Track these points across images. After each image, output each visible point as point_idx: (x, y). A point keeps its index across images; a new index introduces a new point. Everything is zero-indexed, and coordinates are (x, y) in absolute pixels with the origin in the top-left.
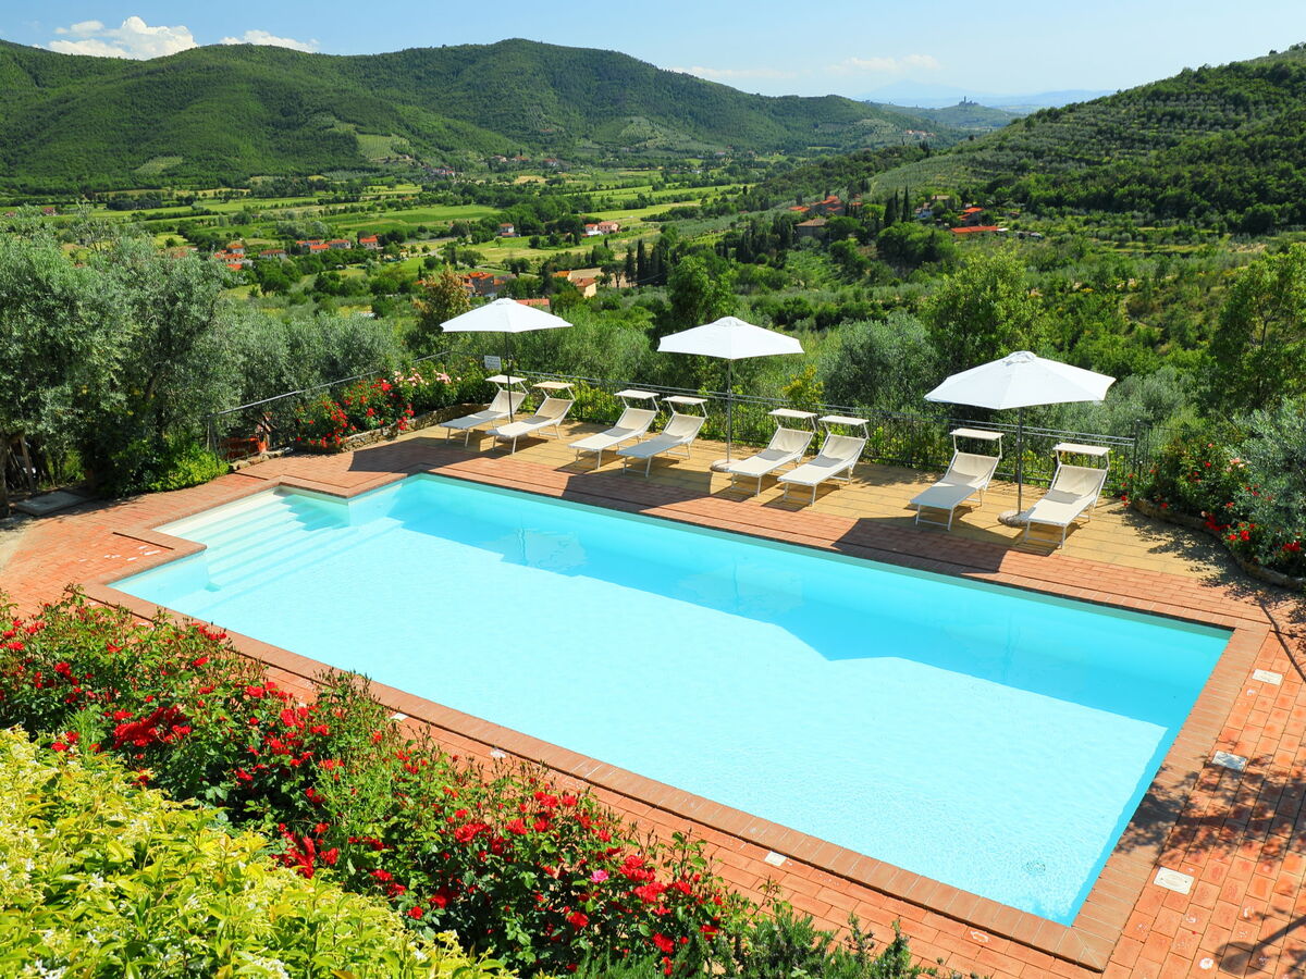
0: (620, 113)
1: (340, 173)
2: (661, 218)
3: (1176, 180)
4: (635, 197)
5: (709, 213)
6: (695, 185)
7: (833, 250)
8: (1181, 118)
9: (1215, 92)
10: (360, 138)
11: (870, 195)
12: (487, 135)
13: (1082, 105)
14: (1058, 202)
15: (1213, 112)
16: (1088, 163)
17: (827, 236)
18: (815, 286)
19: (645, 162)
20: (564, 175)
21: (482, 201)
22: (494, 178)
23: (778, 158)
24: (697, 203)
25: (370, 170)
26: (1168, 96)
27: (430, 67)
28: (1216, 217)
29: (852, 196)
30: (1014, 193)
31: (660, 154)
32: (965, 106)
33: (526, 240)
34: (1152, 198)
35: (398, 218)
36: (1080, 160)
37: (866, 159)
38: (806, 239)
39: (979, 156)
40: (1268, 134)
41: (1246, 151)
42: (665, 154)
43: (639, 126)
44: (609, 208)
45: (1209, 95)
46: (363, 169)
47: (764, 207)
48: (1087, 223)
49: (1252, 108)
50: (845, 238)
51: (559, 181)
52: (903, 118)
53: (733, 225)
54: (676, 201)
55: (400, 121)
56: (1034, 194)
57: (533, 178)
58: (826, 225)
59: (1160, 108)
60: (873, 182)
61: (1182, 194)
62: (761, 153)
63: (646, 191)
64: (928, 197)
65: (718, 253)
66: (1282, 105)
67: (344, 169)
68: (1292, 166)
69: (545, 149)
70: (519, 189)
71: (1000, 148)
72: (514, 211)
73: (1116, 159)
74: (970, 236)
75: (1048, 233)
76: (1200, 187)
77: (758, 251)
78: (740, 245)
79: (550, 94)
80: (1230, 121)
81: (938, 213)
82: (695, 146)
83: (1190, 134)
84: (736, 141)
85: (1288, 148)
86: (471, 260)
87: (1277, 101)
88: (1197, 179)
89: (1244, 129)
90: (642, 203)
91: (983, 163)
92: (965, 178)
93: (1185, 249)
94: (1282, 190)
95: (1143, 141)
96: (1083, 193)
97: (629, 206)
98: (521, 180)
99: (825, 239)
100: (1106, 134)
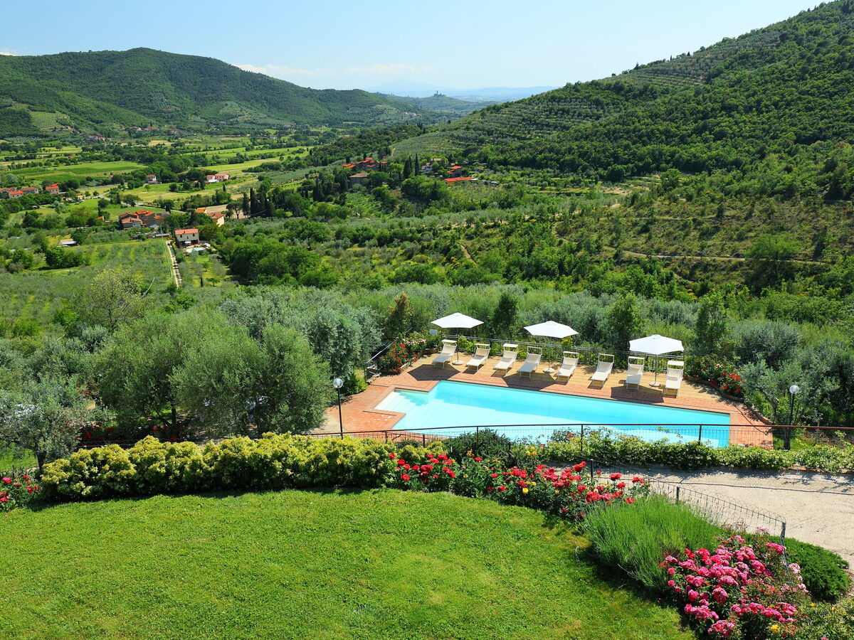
0: (218, 99)
1: (19, 138)
2: (256, 170)
3: (570, 150)
4: (235, 155)
5: (288, 168)
6: (274, 147)
7: (375, 193)
8: (568, 112)
9: (585, 98)
10: (32, 114)
11: (391, 157)
12: (126, 113)
13: (512, 103)
14: (505, 163)
15: (585, 109)
16: (519, 138)
17: (370, 183)
18: (367, 216)
19: (237, 131)
20: (183, 140)
21: (127, 159)
22: (133, 141)
23: (324, 129)
24: (276, 160)
25: (42, 136)
26: (560, 100)
27: (81, 65)
28: (592, 172)
29: (381, 157)
30: (479, 156)
31: (248, 126)
32: (438, 97)
33: (167, 186)
34: (557, 161)
35: (69, 170)
36: (514, 136)
37: (386, 133)
38: (357, 186)
39: (455, 133)
40: (617, 124)
41: (605, 134)
42: (251, 126)
43: (232, 107)
44: (219, 163)
45: (582, 99)
46: (36, 136)
47: (325, 164)
48: (522, 175)
49: (605, 107)
50: (381, 185)
51: (181, 144)
52: (403, 104)
53: (307, 176)
54: (263, 158)
55: (62, 103)
56: (491, 158)
57: (161, 142)
58: (368, 177)
59: (556, 106)
60: (393, 148)
61: (574, 159)
62: (314, 125)
63: (242, 151)
64: (428, 159)
65: (302, 195)
66: (621, 106)
67: (22, 135)
68: (630, 143)
69: (167, 122)
70: (154, 150)
71: (467, 129)
72: (155, 166)
73: (534, 137)
74: (456, 184)
75: (501, 181)
76: (583, 155)
77: (327, 194)
78: (316, 189)
79: (168, 87)
80: (594, 115)
81: (435, 169)
82: (270, 121)
83: (573, 122)
84: (300, 118)
85: (627, 132)
86: (131, 201)
87: (618, 103)
88: (581, 150)
89: (603, 120)
90: (239, 160)
91: (458, 138)
92: (448, 147)
93: (578, 190)
94: (626, 157)
95: (548, 125)
96: (519, 158)
97: (232, 162)
98: (153, 143)
99: (368, 185)
100: (528, 121)
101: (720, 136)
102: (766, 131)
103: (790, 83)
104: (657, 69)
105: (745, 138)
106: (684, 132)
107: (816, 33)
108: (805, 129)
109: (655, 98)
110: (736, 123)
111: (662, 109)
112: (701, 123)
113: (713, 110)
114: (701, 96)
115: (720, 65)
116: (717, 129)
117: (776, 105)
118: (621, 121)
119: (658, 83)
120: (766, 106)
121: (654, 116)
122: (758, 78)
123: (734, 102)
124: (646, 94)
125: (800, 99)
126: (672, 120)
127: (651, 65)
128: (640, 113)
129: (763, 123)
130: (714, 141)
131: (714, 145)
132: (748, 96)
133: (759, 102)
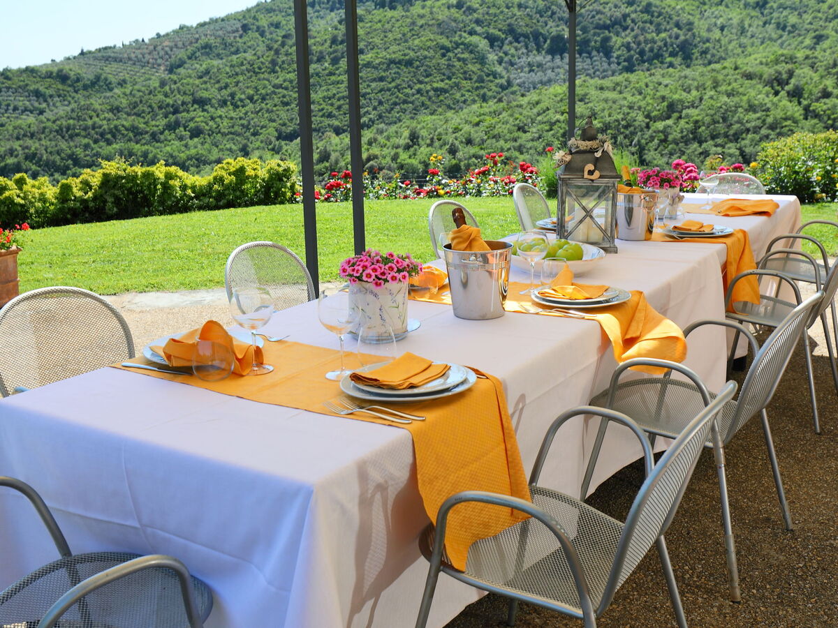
101: (196, 133)
102: (247, 127)
103: (262, 76)
104: (106, 55)
105: (224, 135)
106: (155, 129)
107: (277, 26)
108: (284, 124)
109: (111, 90)
110: (212, 118)
111: (124, 101)
112: (172, 118)
113: (183, 103)
114: (167, 88)
115: (182, 54)
116: (192, 125)
117: (251, 98)
118: (74, 115)
119: (111, 72)
120: (241, 100)
121: (116, 110)
122: (228, 69)
123: (205, 95)
124: (97, 84)
125: (274, 93)
126: (138, 115)
127: (99, 50)
128: (97, 106)
129: (241, 118)
130: (191, 138)
131: (191, 143)
132: (220, 89)
133: (233, 95)
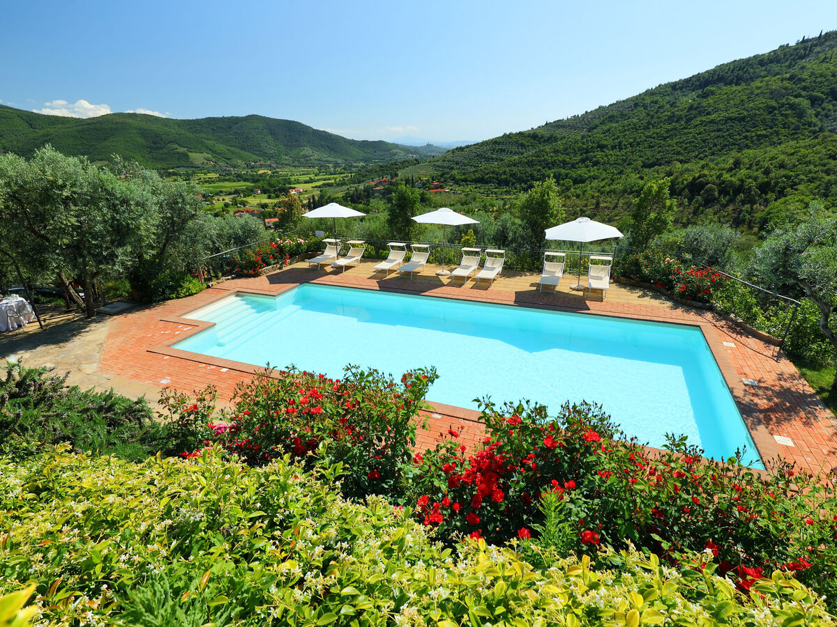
0: (299, 146)
1: (182, 168)
2: (319, 187)
3: (505, 173)
4: (308, 179)
5: (338, 185)
6: (331, 174)
7: (387, 198)
8: (504, 151)
9: (515, 142)
10: (189, 154)
11: (398, 178)
12: (244, 153)
13: (471, 145)
14: (465, 180)
15: (514, 149)
16: (474, 166)
17: (384, 193)
18: (382, 212)
19: (311, 165)
20: (279, 170)
21: (245, 180)
22: (249, 171)
23: (362, 164)
24: (333, 181)
25: (196, 167)
26: (499, 143)
27: (218, 125)
28: (518, 186)
29: (392, 178)
30: (450, 177)
31: (316, 162)
32: (429, 145)
33: (266, 195)
34: (497, 179)
35: (209, 187)
36: (471, 166)
37: (396, 165)
38: (377, 194)
39: (436, 163)
40: (533, 157)
41: (526, 163)
42: (318, 162)
43: (307, 151)
44: (298, 183)
45: (513, 143)
46: (192, 167)
47: (359, 182)
48: (476, 188)
49: (527, 148)
50: (391, 194)
51: (277, 172)
52: (407, 150)
53: (348, 189)
54: (324, 180)
55: (207, 147)
56: (457, 177)
57: (266, 171)
58: (384, 189)
59: (497, 147)
60: (400, 173)
61: (507, 178)
62: (355, 162)
63: (312, 176)
64: (420, 178)
65: (344, 200)
67: (183, 167)
69: (269, 159)
70: (261, 175)
71: (444, 161)
72: (259, 184)
73: (483, 165)
74: (436, 193)
75: (463, 192)
76: (513, 175)
77: (359, 199)
78: (352, 197)
79: (270, 138)
80: (520, 152)
81: (424, 184)
82: (330, 159)
83: (508, 157)
84: (346, 157)
85: (539, 161)
86: (244, 203)
87: (535, 146)
88: (511, 172)
89: (525, 155)
90: (311, 181)
91: (438, 166)
92: (432, 172)
93: (509, 197)
95: (492, 159)
96: (474, 177)
97: (306, 182)
98: (261, 172)
99: (384, 194)
100: (480, 156)
101: (596, 163)
102: (624, 161)
103: (640, 131)
104: (559, 124)
105: (611, 165)
106: (574, 161)
107: (656, 102)
108: (648, 159)
109: (556, 142)
110: (606, 156)
111: (561, 147)
112: (584, 155)
113: (592, 147)
114: (585, 140)
115: (597, 122)
116: (595, 159)
117: (631, 144)
118: (536, 155)
119: (558, 133)
120: (625, 145)
121: (556, 152)
122: (620, 128)
123: (606, 142)
124: (551, 139)
125: (646, 140)
126: (566, 154)
127: (555, 122)
128: (548, 150)
129: (622, 156)
130: (593, 166)
131: (592, 169)
132: (614, 139)
133: (620, 143)
